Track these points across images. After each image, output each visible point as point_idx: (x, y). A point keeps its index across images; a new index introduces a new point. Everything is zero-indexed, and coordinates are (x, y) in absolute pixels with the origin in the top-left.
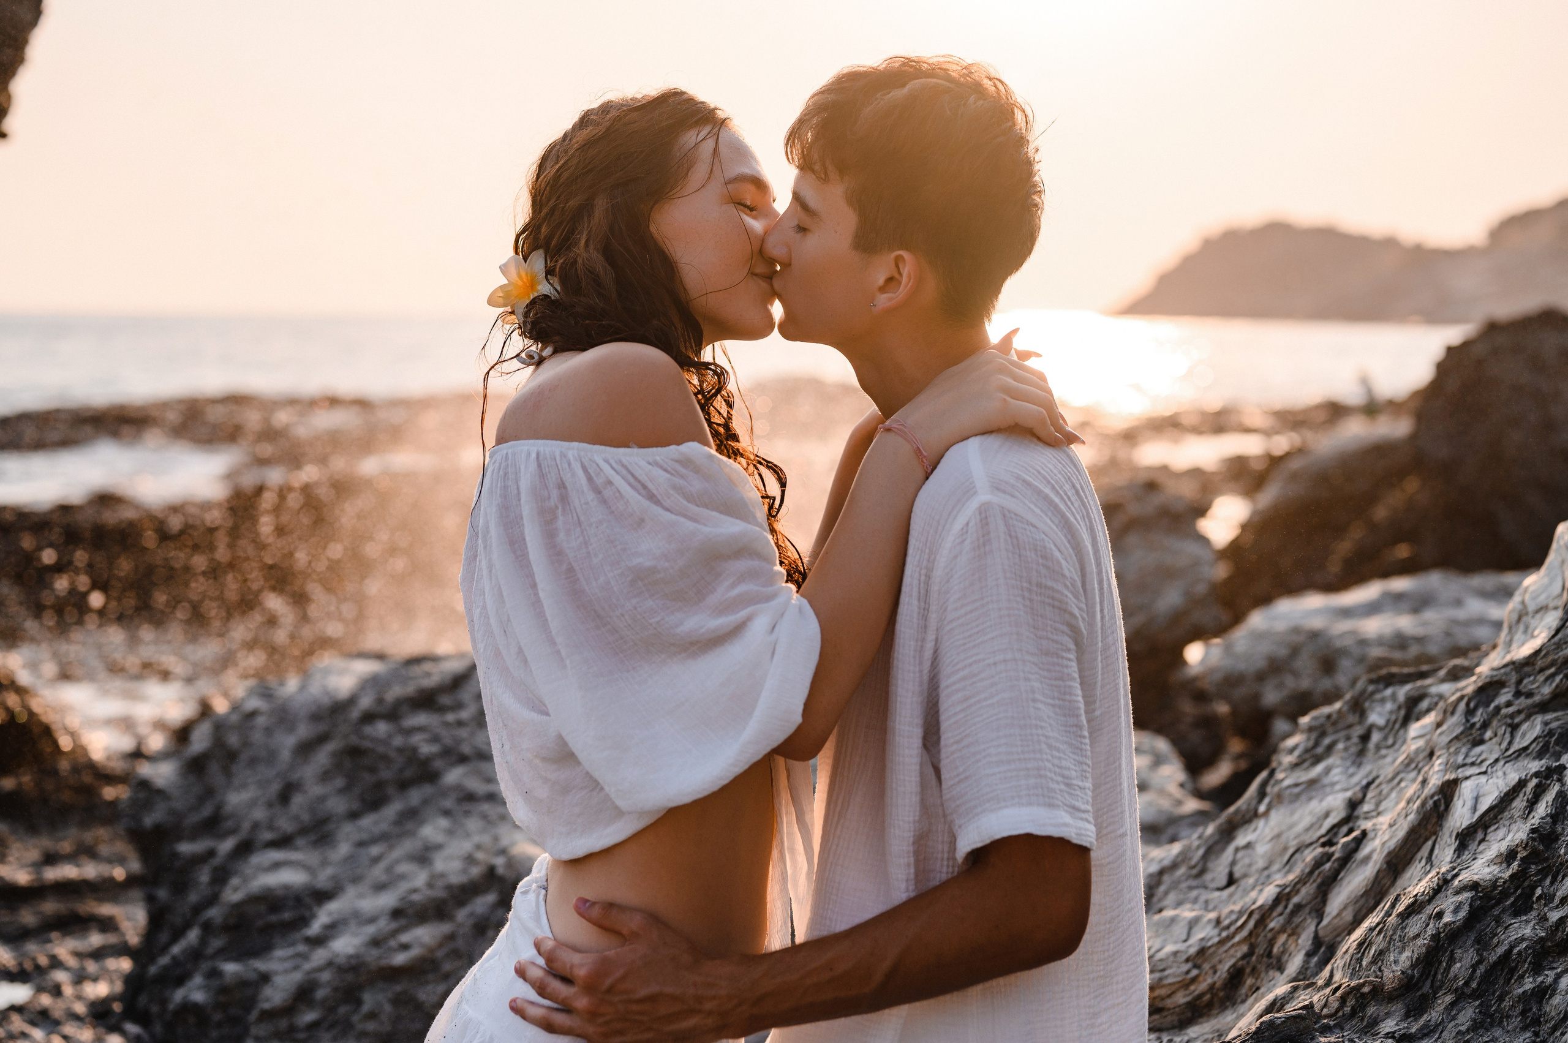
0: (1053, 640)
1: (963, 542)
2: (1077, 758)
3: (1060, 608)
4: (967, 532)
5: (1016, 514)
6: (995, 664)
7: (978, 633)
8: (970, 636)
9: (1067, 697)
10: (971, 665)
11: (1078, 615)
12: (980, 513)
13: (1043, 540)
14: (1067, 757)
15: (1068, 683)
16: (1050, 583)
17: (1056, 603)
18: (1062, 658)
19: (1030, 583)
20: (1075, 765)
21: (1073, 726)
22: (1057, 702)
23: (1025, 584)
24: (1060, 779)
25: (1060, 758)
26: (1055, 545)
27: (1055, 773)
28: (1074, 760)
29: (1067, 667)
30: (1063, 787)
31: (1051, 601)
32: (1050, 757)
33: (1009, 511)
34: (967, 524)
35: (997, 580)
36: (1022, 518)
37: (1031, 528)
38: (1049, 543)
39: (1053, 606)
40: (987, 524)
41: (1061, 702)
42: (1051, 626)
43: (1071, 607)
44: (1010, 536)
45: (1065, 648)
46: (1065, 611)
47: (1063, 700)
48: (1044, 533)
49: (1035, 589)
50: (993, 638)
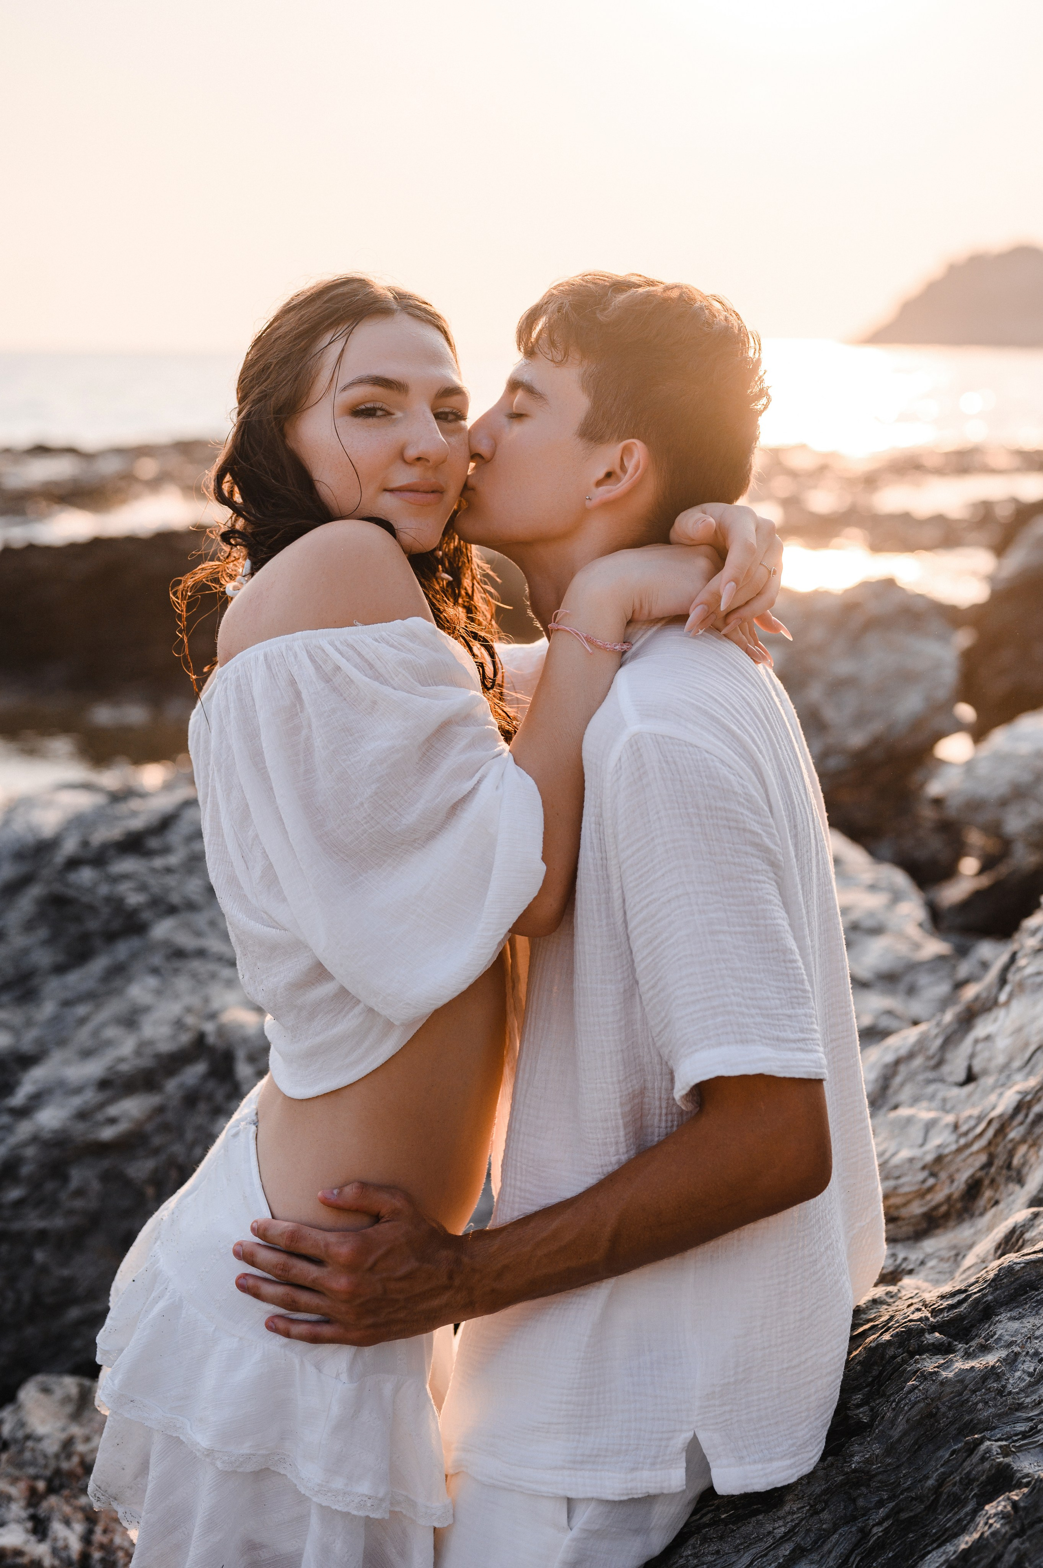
0: (734, 864)
1: (618, 779)
2: (781, 984)
3: (738, 829)
4: (621, 768)
5: (670, 738)
6: (669, 901)
7: (648, 871)
8: (640, 877)
9: (762, 922)
10: (647, 905)
11: (760, 831)
12: (631, 746)
13: (705, 759)
14: (765, 986)
15: (760, 907)
16: (720, 804)
17: (732, 824)
18: (750, 880)
19: (698, 808)
20: (778, 993)
21: (773, 951)
22: (749, 928)
23: (691, 810)
24: (753, 1011)
25: (753, 989)
26: (722, 762)
27: (747, 1007)
28: (777, 987)
29: (757, 889)
30: (759, 1019)
31: (725, 822)
32: (737, 990)
33: (663, 737)
34: (620, 759)
35: (658, 813)
36: (679, 740)
37: (691, 749)
38: (713, 761)
39: (729, 828)
40: (641, 756)
41: (755, 928)
42: (730, 849)
43: (749, 824)
44: (667, 762)
45: (750, 870)
46: (744, 830)
47: (757, 925)
48: (707, 752)
49: (704, 812)
50: (663, 875)
